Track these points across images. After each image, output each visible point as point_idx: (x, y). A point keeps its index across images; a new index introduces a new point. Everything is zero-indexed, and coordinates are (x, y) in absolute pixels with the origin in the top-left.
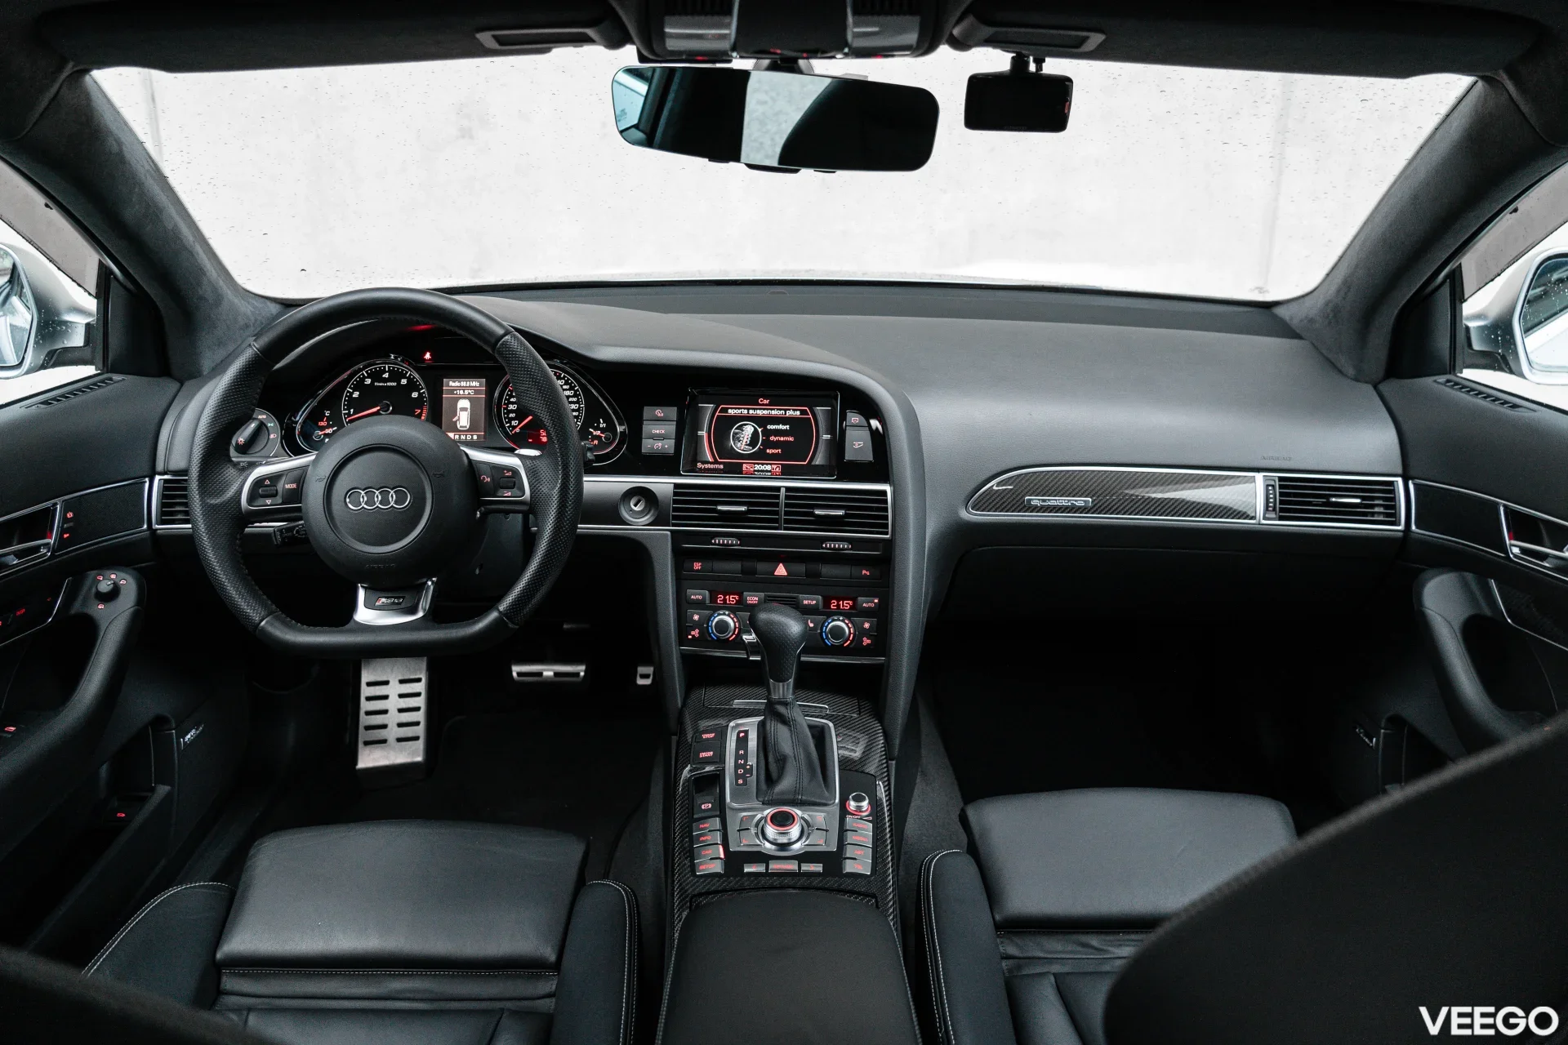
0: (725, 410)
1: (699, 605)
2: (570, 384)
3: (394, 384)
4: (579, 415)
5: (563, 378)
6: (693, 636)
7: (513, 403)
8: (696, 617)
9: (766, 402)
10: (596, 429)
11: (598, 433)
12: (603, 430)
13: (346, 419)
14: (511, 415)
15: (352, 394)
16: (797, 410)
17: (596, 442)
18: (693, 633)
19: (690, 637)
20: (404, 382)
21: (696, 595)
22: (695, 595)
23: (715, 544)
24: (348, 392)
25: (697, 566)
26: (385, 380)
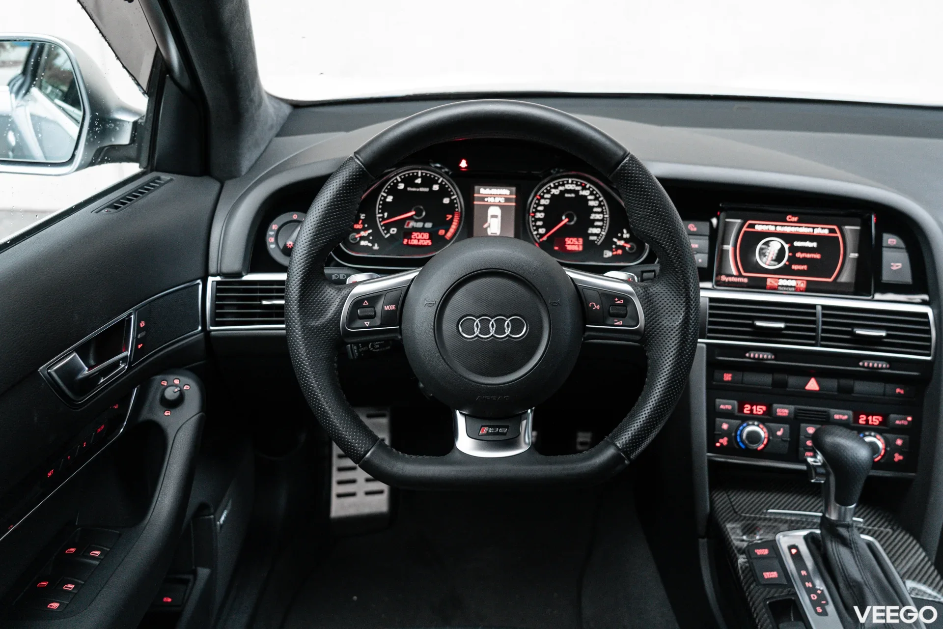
0: (752, 226)
1: (728, 415)
2: (595, 195)
3: (427, 190)
4: (603, 225)
5: (589, 189)
6: (722, 444)
7: (540, 211)
8: (725, 426)
9: (795, 219)
10: (621, 238)
11: (622, 243)
12: (627, 241)
13: (380, 222)
14: (540, 223)
15: (385, 198)
16: (825, 228)
17: (620, 252)
18: (721, 441)
19: (718, 444)
20: (436, 187)
21: (726, 405)
22: (724, 404)
23: (749, 358)
24: (382, 196)
25: (728, 377)
26: (418, 186)
